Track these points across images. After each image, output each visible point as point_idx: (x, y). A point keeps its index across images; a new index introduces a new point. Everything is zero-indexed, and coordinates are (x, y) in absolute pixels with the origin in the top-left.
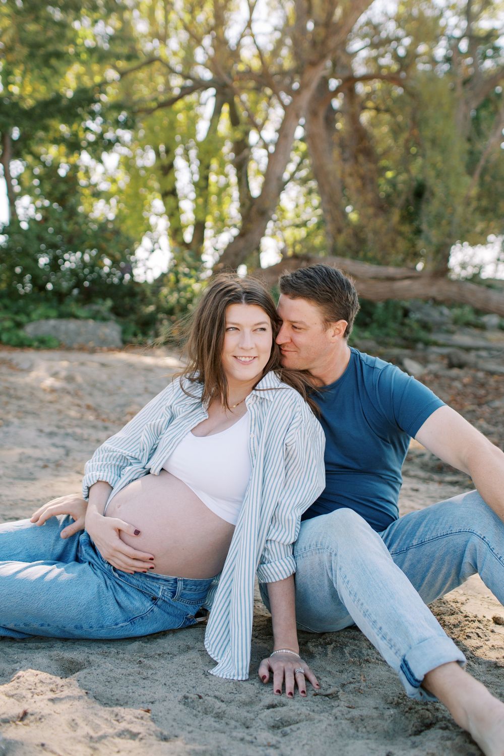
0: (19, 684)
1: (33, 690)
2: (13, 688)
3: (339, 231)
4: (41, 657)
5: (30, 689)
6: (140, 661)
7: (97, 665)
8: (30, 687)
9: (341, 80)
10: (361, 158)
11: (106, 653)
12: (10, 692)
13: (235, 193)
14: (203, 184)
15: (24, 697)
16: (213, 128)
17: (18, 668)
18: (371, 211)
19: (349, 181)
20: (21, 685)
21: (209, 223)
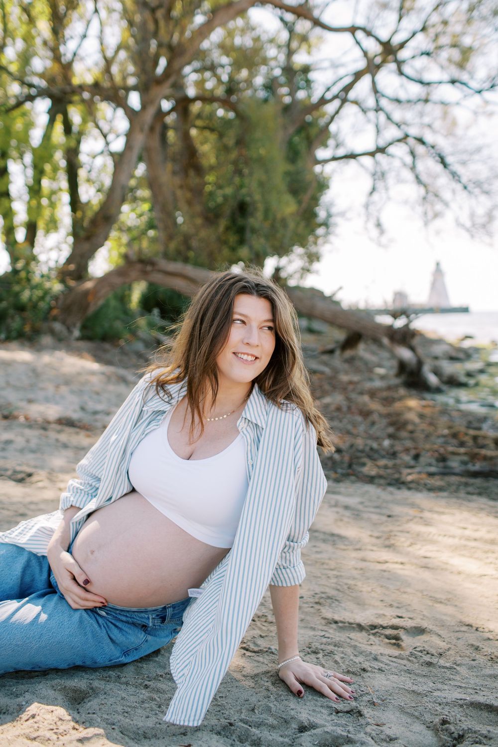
0: (37, 725)
1: (55, 731)
2: (32, 730)
3: (170, 237)
4: (44, 687)
5: (52, 730)
6: (146, 685)
7: (103, 692)
8: (51, 727)
9: (174, 102)
10: (192, 173)
11: (106, 677)
12: (30, 734)
13: (66, 198)
14: (36, 187)
15: (49, 739)
16: (47, 136)
17: (24, 703)
18: (199, 221)
19: (179, 193)
20: (41, 726)
21: (41, 225)
